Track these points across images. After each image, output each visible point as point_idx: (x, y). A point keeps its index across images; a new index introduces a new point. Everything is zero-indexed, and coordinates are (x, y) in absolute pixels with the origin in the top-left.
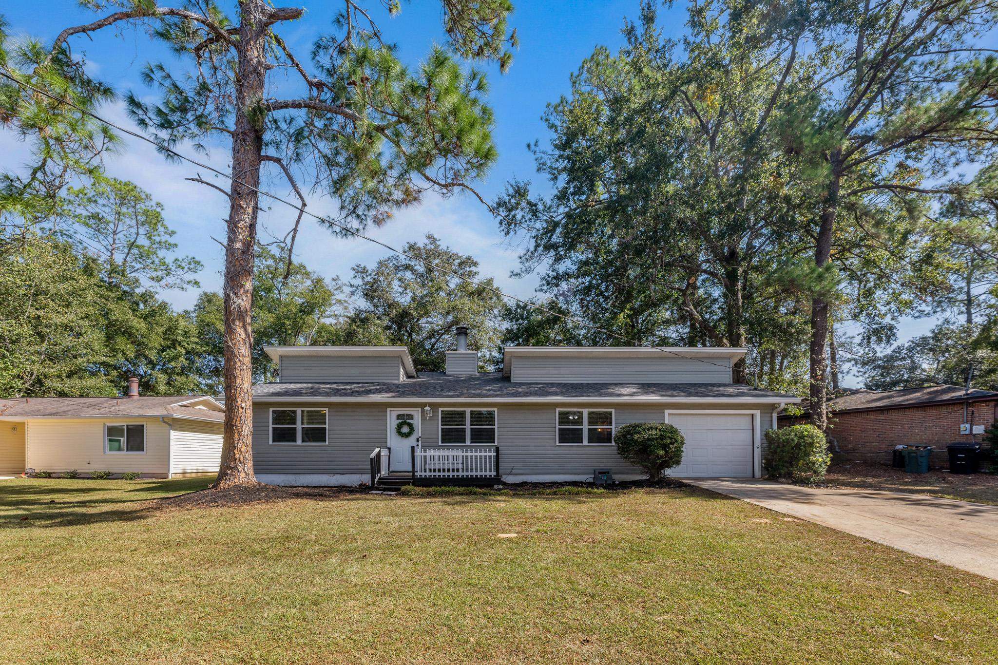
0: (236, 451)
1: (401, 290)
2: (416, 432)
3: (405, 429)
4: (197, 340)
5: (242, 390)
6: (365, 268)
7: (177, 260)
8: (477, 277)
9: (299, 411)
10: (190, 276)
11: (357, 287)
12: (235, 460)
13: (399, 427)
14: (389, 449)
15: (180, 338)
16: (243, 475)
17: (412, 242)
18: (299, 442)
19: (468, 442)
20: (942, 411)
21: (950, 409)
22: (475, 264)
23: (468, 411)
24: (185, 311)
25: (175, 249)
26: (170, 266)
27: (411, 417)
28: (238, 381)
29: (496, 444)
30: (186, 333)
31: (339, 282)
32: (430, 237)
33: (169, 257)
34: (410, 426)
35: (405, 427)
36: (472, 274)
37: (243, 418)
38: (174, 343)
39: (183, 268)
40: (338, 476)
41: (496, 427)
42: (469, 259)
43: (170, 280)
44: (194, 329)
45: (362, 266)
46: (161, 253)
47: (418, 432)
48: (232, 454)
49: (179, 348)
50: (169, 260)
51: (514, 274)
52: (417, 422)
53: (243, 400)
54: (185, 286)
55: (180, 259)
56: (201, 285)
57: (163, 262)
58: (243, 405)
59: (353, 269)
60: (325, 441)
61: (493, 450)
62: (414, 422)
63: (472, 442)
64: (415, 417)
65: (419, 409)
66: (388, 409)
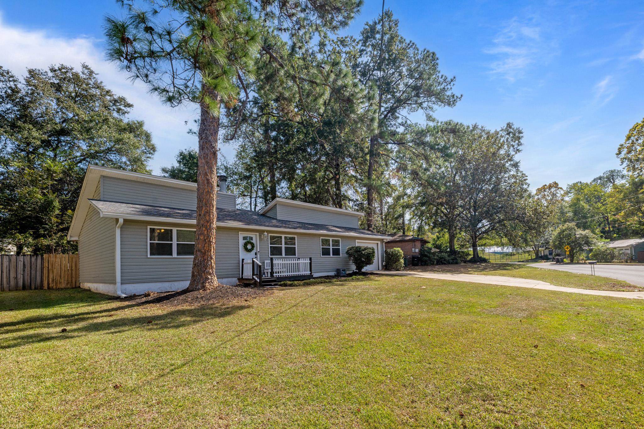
2: (255, 248)
3: (249, 247)
13: (245, 245)
18: (175, 255)
19: (283, 255)
20: (407, 243)
21: (409, 243)
23: (283, 236)
27: (252, 238)
29: (297, 256)
34: (252, 244)
35: (249, 246)
41: (296, 246)
47: (257, 248)
61: (309, 259)
62: (254, 241)
63: (285, 255)
64: (254, 239)
65: (258, 234)
66: (240, 233)
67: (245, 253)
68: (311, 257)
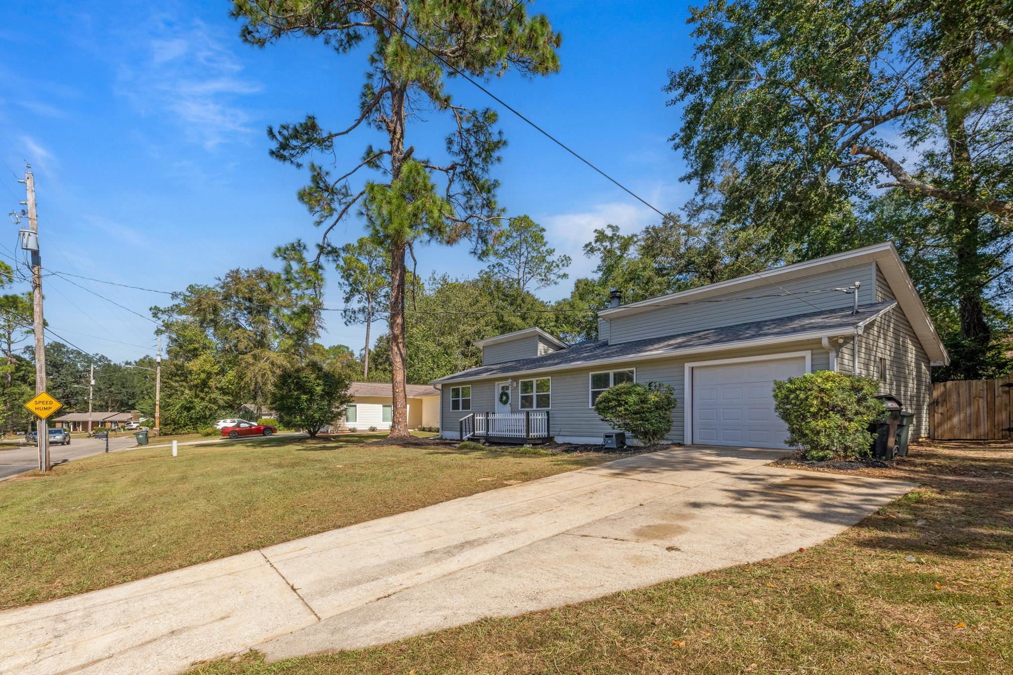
9: (461, 388)
13: (501, 397)
18: (461, 410)
19: (535, 407)
27: (507, 388)
29: (550, 408)
35: (504, 397)
39: (559, 266)
67: (500, 404)
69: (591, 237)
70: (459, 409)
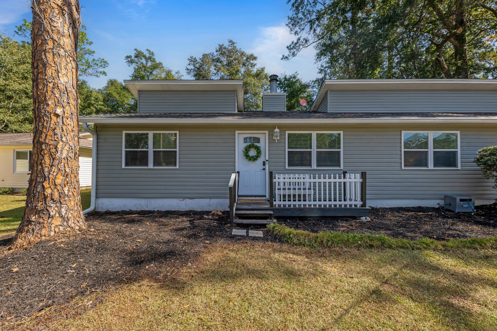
0: (46, 184)
1: (215, 72)
2: (262, 156)
3: (252, 153)
4: (102, 103)
5: (56, 86)
6: (195, 58)
7: (94, 60)
8: (256, 67)
9: (151, 134)
10: (101, 69)
11: (190, 70)
12: (45, 198)
13: (247, 150)
14: (238, 173)
15: (93, 102)
16: (57, 221)
17: (221, 44)
18: (151, 165)
19: (314, 166)
22: (255, 58)
23: (314, 134)
24: (99, 90)
25: (94, 54)
26: (91, 64)
27: (258, 140)
28: (49, 72)
29: (342, 167)
30: (96, 99)
31: (180, 74)
32: (231, 41)
33: (90, 58)
34: (258, 149)
35: (252, 151)
36: (253, 65)
37: (58, 131)
38: (90, 105)
39: (97, 65)
40: (188, 201)
41: (342, 150)
42: (252, 55)
43: (90, 71)
44: (101, 97)
45: (194, 57)
46: (86, 56)
47: (265, 155)
48: (39, 188)
49: (92, 108)
50: (90, 60)
51: (285, 58)
52: (264, 144)
53: (58, 103)
54: (98, 74)
55: (96, 60)
56: (107, 74)
57: (87, 62)
58: (59, 111)
59: (189, 59)
60: (175, 165)
61: (358, 176)
62: (261, 145)
63: (318, 166)
64: (262, 140)
65: (267, 132)
66: (237, 132)
67: (246, 161)
68: (364, 169)
69: (133, 54)
70: (147, 164)
